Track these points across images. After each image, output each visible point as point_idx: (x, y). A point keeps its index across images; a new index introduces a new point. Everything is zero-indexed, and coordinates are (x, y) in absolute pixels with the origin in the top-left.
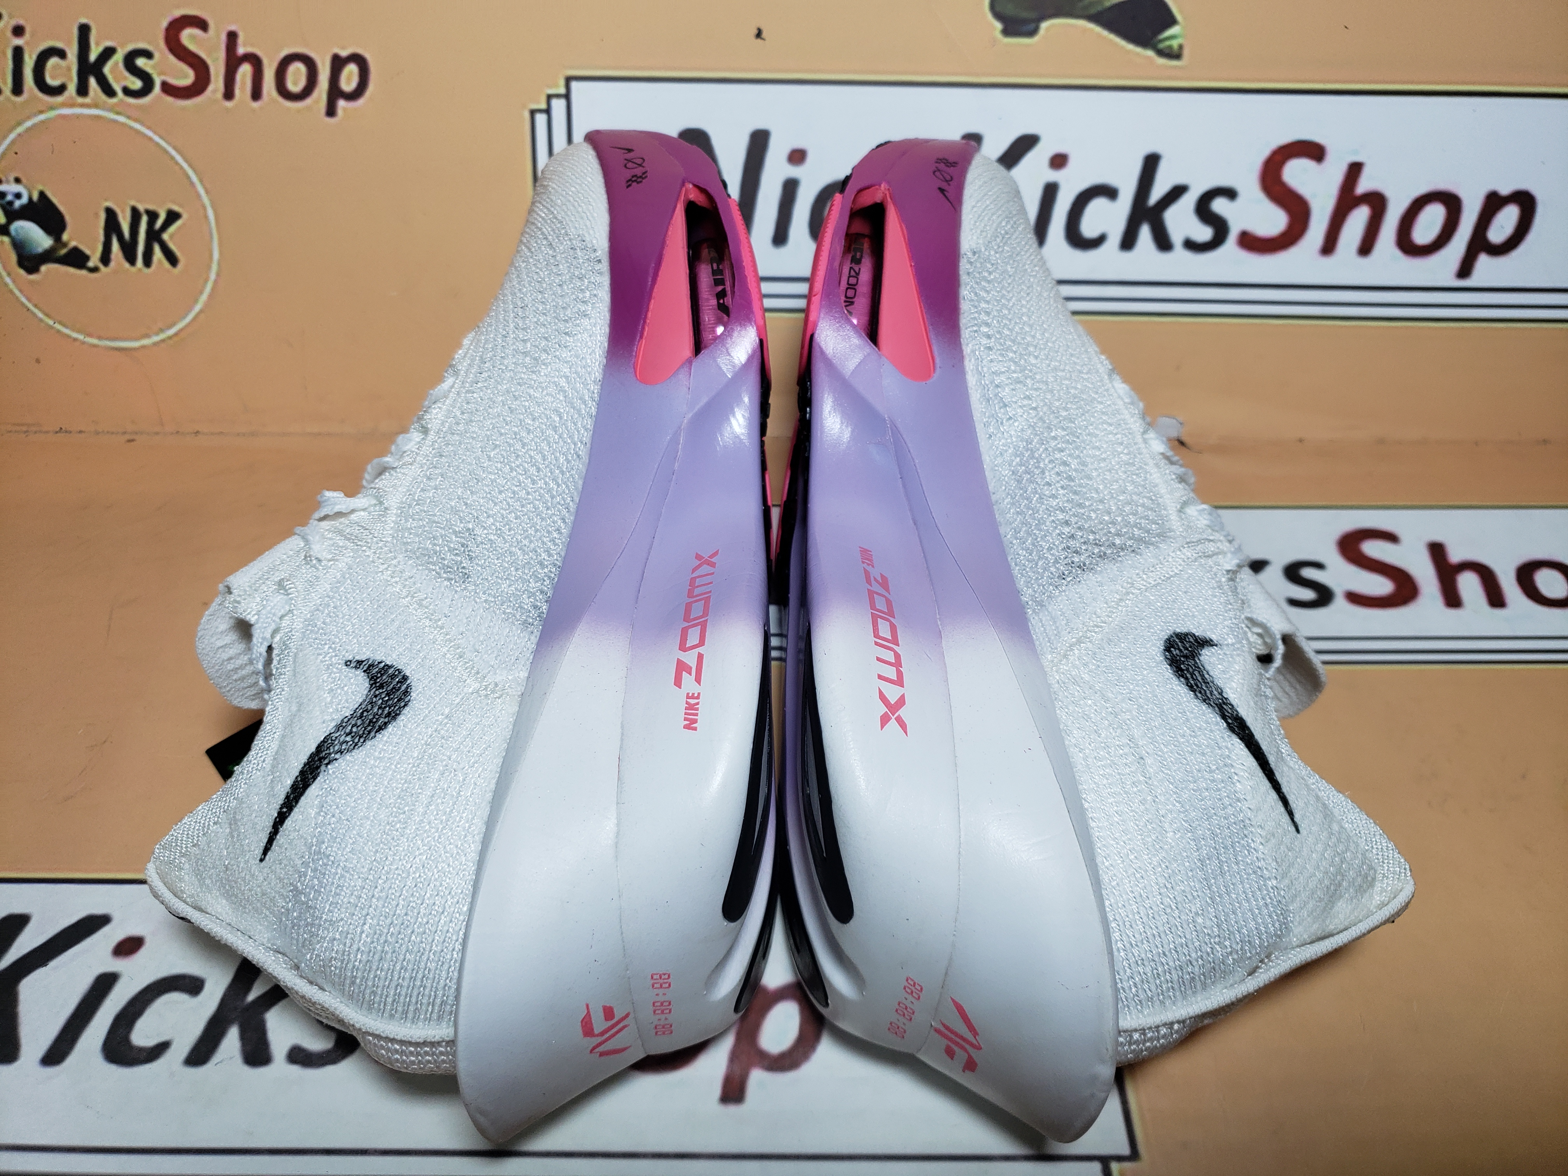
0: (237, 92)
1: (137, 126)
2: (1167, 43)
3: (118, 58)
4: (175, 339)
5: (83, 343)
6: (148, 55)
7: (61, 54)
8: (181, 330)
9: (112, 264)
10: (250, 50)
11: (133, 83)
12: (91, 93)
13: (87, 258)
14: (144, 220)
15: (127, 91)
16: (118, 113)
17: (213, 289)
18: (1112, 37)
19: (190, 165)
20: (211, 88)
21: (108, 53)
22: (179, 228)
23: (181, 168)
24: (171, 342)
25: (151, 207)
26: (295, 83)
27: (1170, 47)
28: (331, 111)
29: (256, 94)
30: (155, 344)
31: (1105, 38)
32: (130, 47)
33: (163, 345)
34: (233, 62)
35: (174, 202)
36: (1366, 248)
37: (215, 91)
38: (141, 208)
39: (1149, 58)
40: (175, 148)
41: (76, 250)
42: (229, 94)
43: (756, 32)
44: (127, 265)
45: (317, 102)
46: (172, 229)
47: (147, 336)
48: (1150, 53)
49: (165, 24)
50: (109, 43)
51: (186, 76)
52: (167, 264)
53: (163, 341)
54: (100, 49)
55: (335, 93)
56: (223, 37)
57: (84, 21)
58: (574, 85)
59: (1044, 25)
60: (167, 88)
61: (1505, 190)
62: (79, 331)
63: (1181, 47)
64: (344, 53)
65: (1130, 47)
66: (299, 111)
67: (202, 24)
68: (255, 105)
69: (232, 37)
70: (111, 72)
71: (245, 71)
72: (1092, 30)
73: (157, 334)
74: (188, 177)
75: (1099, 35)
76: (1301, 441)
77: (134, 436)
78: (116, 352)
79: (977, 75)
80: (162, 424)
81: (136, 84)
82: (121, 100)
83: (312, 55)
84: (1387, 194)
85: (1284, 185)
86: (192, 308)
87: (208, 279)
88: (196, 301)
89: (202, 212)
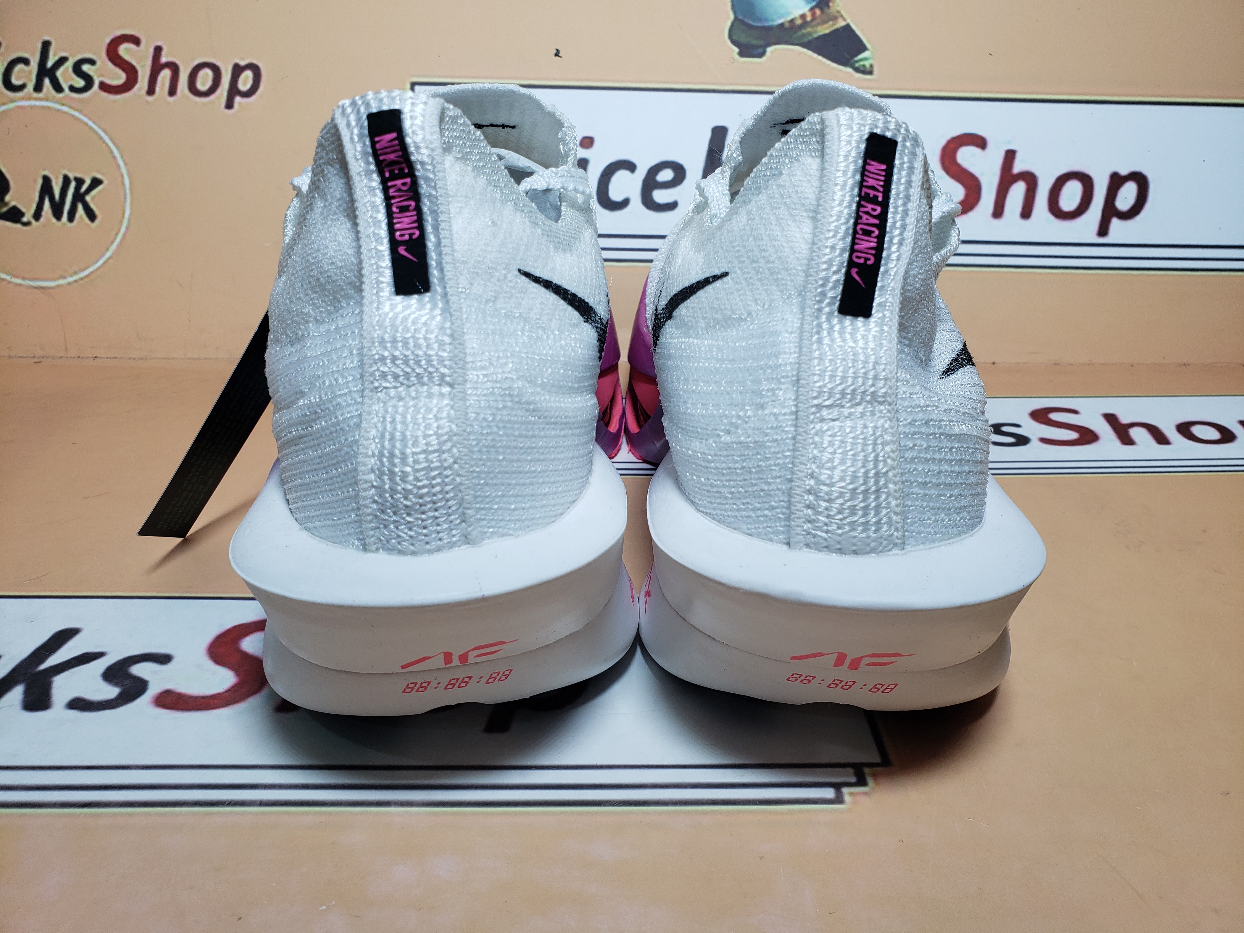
0: (158, 89)
1: (76, 114)
2: (862, 63)
3: (69, 64)
4: (86, 280)
5: (9, 282)
6: (92, 62)
7: (26, 62)
8: (92, 273)
9: (42, 220)
10: (171, 59)
11: (78, 83)
12: (45, 90)
13: (22, 214)
14: (73, 184)
15: (72, 89)
16: (63, 105)
17: (122, 240)
18: (820, 58)
19: (115, 144)
20: (137, 86)
21: (62, 61)
22: (100, 191)
23: (107, 145)
24: (81, 282)
25: (79, 175)
26: (203, 84)
27: (864, 66)
28: (229, 105)
29: (172, 91)
30: (69, 284)
31: (815, 59)
32: (79, 57)
33: (75, 285)
34: (156, 68)
35: (98, 172)
36: (1026, 213)
37: (140, 89)
38: (71, 176)
39: (848, 73)
40: (104, 131)
41: (15, 208)
42: (151, 91)
43: (555, 51)
44: (54, 220)
45: (219, 98)
46: (94, 192)
47: (62, 277)
48: (849, 70)
49: (108, 40)
50: (64, 54)
51: (119, 78)
52: (86, 220)
53: (76, 281)
54: (57, 58)
55: (234, 91)
56: (151, 51)
57: (47, 38)
58: (417, 88)
59: (769, 49)
60: (104, 87)
61: (1124, 171)
62: (7, 273)
63: (871, 66)
64: (243, 63)
65: (835, 65)
66: (204, 104)
67: (136, 41)
68: (171, 99)
69: (158, 50)
70: (62, 74)
71: (165, 75)
72: (805, 54)
73: (71, 276)
74: (112, 152)
75: (810, 56)
76: (994, 363)
77: (41, 360)
78: (36, 290)
79: (722, 84)
80: (66, 350)
81: (80, 83)
82: (67, 96)
83: (218, 63)
84: (1037, 173)
85: (959, 166)
86: (103, 255)
87: (119, 231)
88: (107, 250)
89: (119, 179)
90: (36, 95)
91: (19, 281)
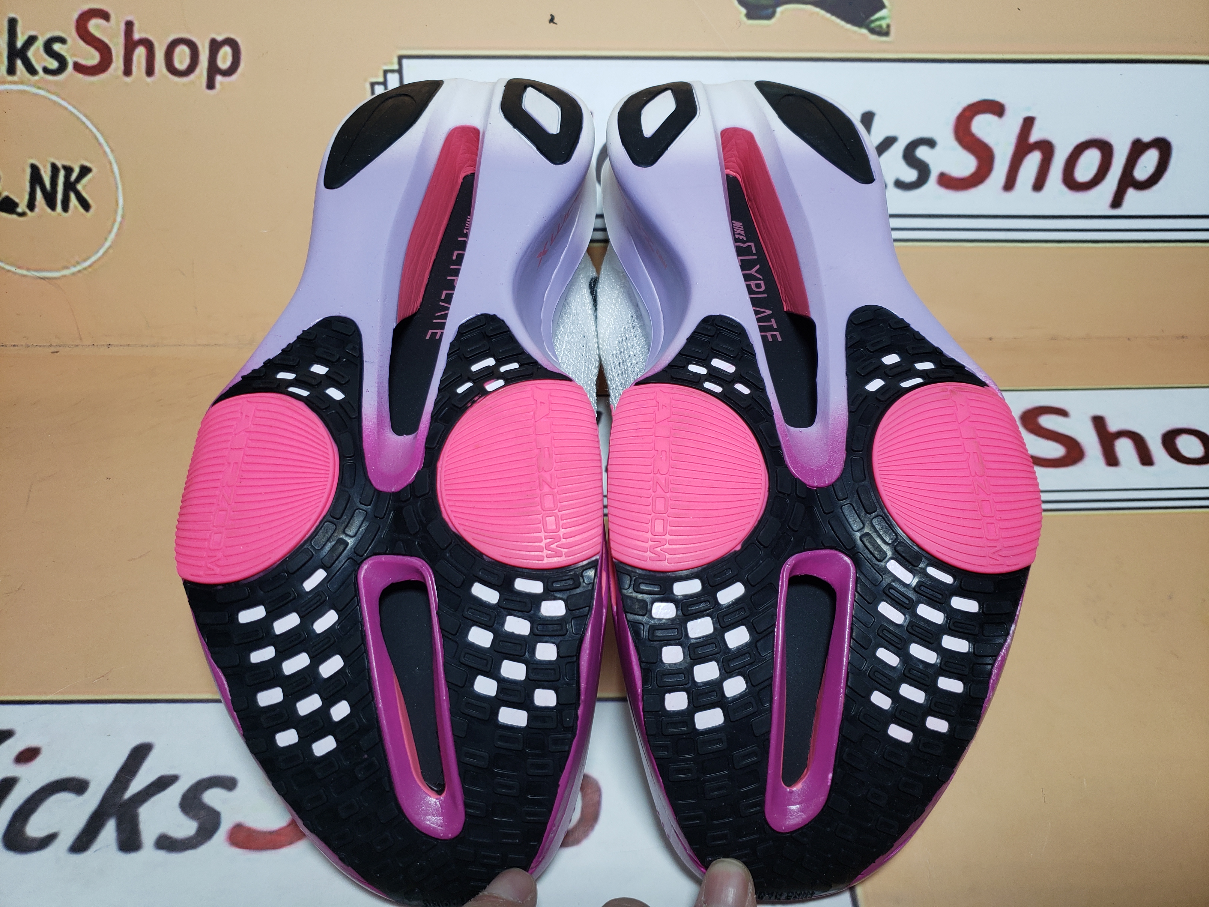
0: (134, 69)
1: (54, 98)
2: (878, 23)
3: (39, 44)
4: (90, 270)
5: (15, 273)
6: (62, 41)
8: (94, 263)
9: (37, 210)
10: (144, 35)
11: (52, 64)
12: (18, 72)
13: (16, 205)
14: (62, 173)
15: (46, 70)
16: (39, 88)
17: (119, 229)
18: (834, 18)
19: (98, 129)
20: (113, 66)
21: (31, 40)
22: (90, 180)
23: (91, 131)
24: (85, 272)
25: (67, 163)
26: (181, 63)
27: (880, 26)
28: (211, 85)
29: (150, 71)
30: (74, 274)
32: (48, 35)
33: (79, 274)
34: (130, 45)
35: (86, 159)
36: (1039, 185)
37: (116, 70)
38: (59, 164)
41: (7, 198)
42: (128, 71)
43: (550, 17)
44: (49, 210)
45: (199, 77)
46: (85, 181)
47: (67, 268)
48: (864, 31)
49: (76, 16)
50: (33, 32)
51: (93, 58)
52: (81, 209)
53: (79, 271)
54: (25, 37)
55: (213, 70)
56: (122, 26)
57: (12, 15)
58: (405, 62)
59: (779, 10)
60: (78, 67)
61: (1147, 138)
62: (12, 264)
63: (888, 26)
64: (220, 38)
65: (849, 26)
66: (184, 85)
67: (105, 15)
68: (149, 80)
69: (129, 25)
70: (34, 55)
71: (140, 52)
72: (818, 14)
73: (74, 266)
74: (96, 138)
75: (823, 17)
76: (990, 339)
77: (58, 349)
78: (43, 281)
79: (727, 50)
80: (81, 339)
81: (54, 64)
82: (42, 78)
83: (194, 39)
84: (1055, 141)
85: (973, 136)
86: (103, 245)
87: (114, 221)
88: (106, 239)
89: (108, 167)
90: (10, 78)
91: (24, 272)
